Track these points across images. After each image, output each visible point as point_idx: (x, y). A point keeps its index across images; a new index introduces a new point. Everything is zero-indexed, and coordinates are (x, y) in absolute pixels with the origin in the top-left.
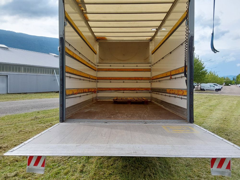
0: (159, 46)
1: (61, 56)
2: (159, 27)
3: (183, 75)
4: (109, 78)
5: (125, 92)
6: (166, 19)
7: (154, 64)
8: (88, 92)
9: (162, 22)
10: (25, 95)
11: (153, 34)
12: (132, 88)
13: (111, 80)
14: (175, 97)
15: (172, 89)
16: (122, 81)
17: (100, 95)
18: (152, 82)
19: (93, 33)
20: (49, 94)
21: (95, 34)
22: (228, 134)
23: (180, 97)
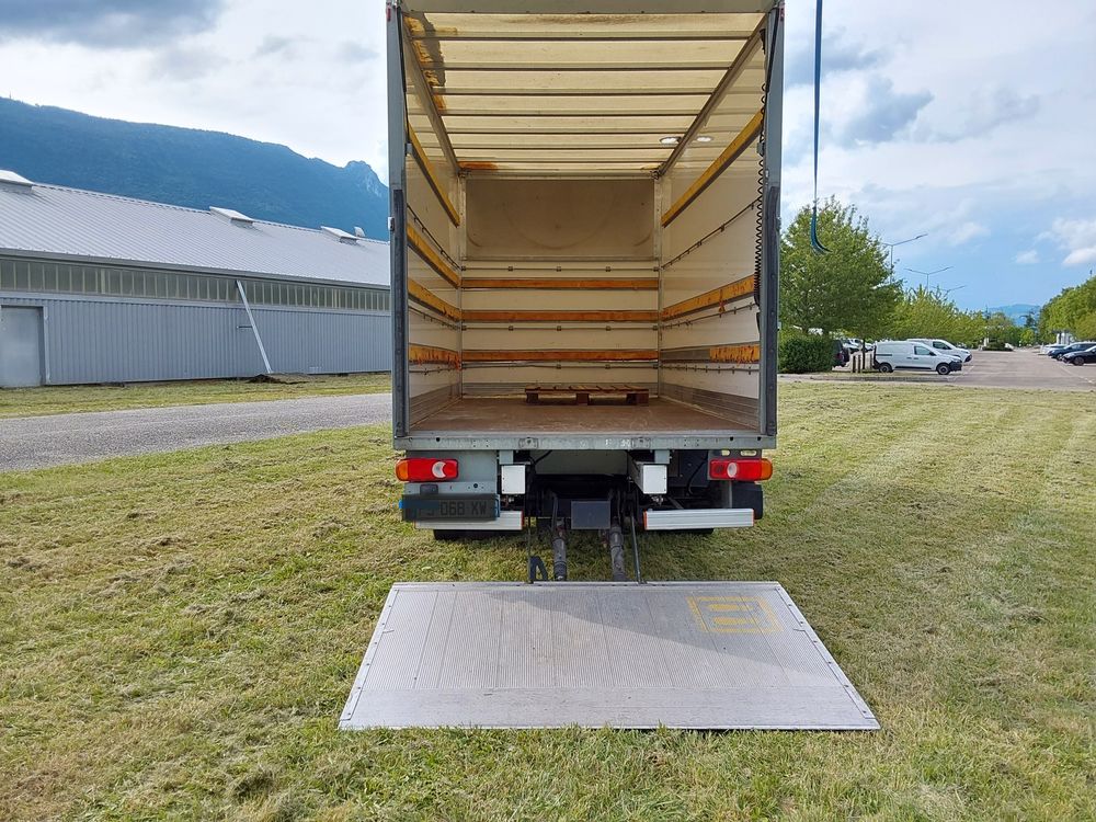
0: (687, 199)
2: (686, 133)
4: (506, 313)
5: (562, 364)
6: (710, 113)
7: (671, 263)
9: (696, 119)
11: (668, 153)
12: (589, 352)
13: (512, 321)
14: (733, 370)
15: (725, 348)
16: (555, 325)
17: (472, 376)
18: (663, 327)
19: (449, 148)
21: (458, 153)
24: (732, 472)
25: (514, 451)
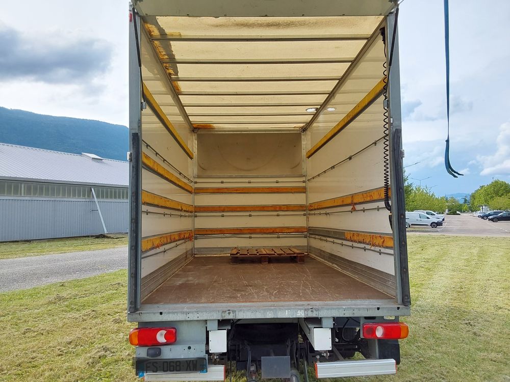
0: (323, 142)
1: (133, 171)
2: (321, 106)
3: (382, 204)
4: (220, 207)
5: (253, 236)
6: (337, 92)
7: (313, 178)
8: (179, 240)
9: (328, 97)
10: (27, 245)
11: (309, 118)
12: (267, 229)
13: (223, 212)
14: (365, 249)
15: (358, 233)
16: (248, 214)
17: (201, 243)
18: (310, 214)
19: (186, 116)
20: (79, 242)
21: (191, 119)
22: (472, 322)
23: (378, 249)
24: (379, 333)
25: (219, 320)
